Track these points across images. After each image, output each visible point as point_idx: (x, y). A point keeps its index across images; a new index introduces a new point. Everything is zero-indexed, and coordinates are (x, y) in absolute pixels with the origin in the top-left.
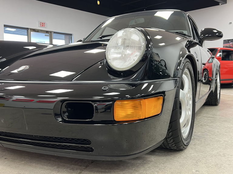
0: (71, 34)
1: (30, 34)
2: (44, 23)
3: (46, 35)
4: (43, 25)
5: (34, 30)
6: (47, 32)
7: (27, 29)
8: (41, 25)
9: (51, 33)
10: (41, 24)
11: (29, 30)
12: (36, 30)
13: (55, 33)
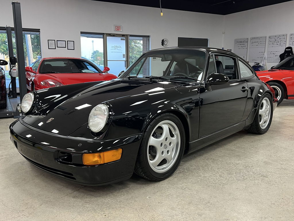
0: (149, 36)
1: (106, 39)
2: (120, 27)
3: (122, 39)
4: (118, 28)
5: (110, 35)
6: (123, 36)
7: (103, 34)
8: (117, 29)
9: (127, 36)
10: (117, 27)
11: (105, 35)
12: (111, 34)
13: (131, 36)
